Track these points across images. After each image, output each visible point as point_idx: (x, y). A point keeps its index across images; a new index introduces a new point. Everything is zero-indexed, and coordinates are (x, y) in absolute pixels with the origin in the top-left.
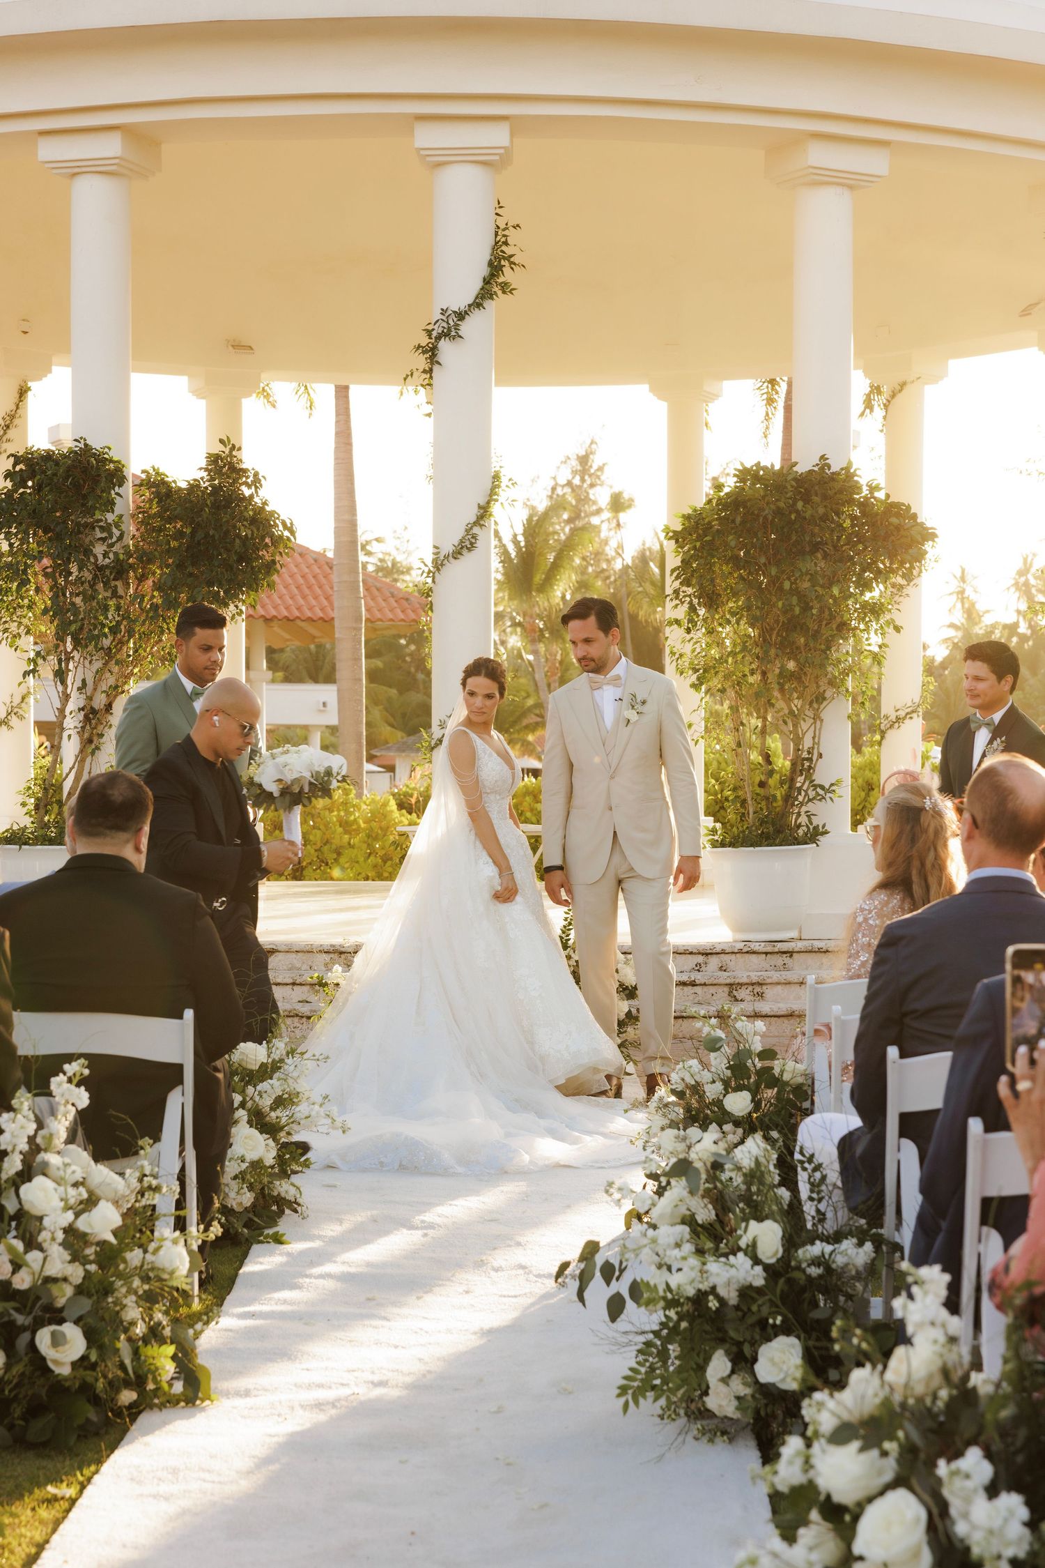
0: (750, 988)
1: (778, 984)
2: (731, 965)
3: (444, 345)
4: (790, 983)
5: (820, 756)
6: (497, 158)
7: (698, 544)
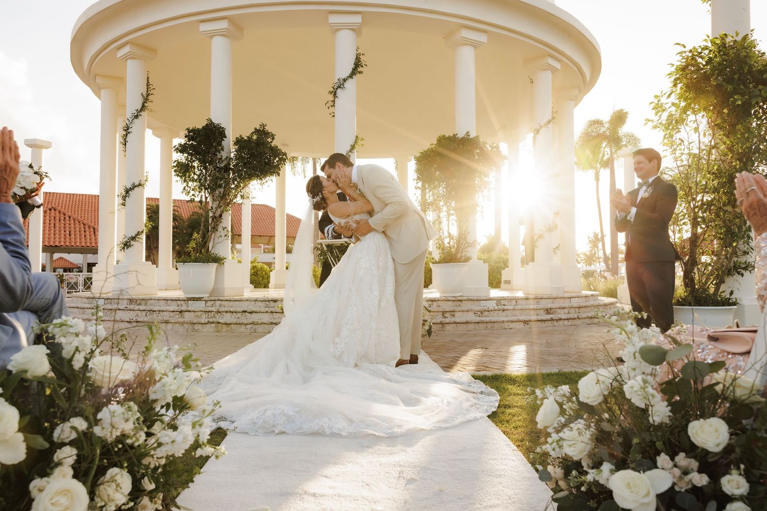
0: (450, 313)
1: (460, 311)
2: (441, 305)
3: (339, 90)
4: (463, 311)
5: (469, 233)
6: (357, 27)
7: (426, 161)
